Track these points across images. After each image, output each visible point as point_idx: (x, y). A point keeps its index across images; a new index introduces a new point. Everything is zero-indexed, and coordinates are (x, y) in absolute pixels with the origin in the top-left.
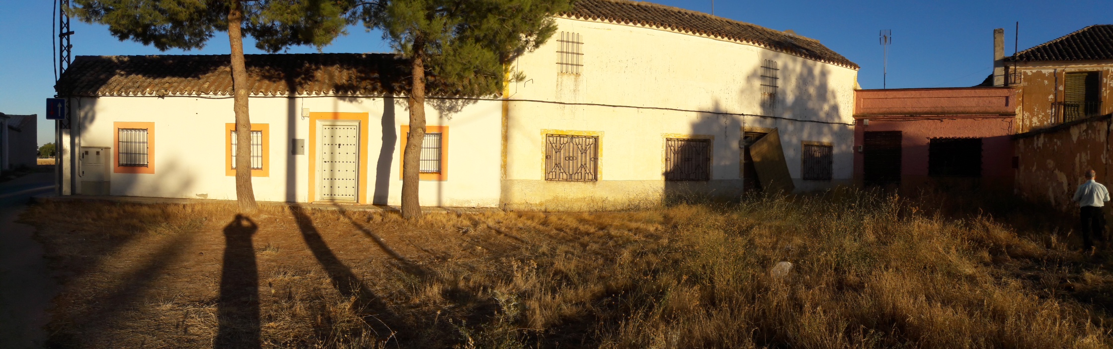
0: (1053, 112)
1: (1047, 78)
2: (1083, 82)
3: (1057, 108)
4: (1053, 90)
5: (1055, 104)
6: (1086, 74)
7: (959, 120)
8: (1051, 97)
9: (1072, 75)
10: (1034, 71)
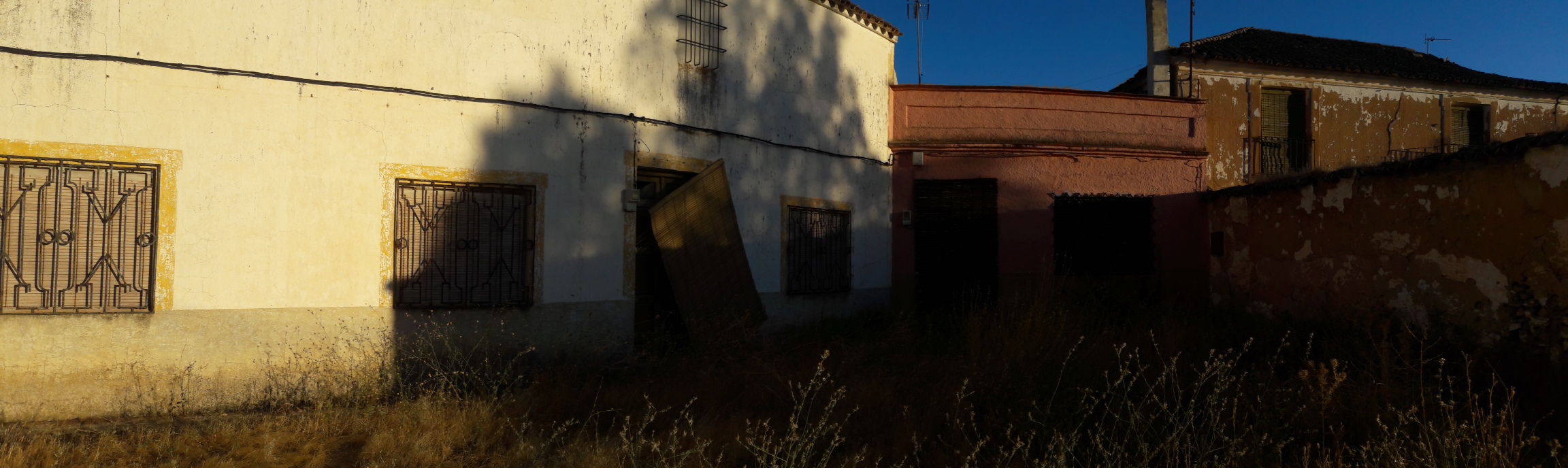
0: (1247, 154)
1: (1236, 94)
2: (1284, 105)
3: (1252, 148)
4: (1245, 115)
5: (1248, 140)
6: (1289, 93)
7: (1109, 159)
8: (1243, 127)
9: (1271, 92)
10: (1217, 79)
